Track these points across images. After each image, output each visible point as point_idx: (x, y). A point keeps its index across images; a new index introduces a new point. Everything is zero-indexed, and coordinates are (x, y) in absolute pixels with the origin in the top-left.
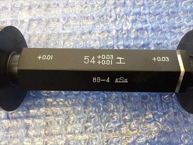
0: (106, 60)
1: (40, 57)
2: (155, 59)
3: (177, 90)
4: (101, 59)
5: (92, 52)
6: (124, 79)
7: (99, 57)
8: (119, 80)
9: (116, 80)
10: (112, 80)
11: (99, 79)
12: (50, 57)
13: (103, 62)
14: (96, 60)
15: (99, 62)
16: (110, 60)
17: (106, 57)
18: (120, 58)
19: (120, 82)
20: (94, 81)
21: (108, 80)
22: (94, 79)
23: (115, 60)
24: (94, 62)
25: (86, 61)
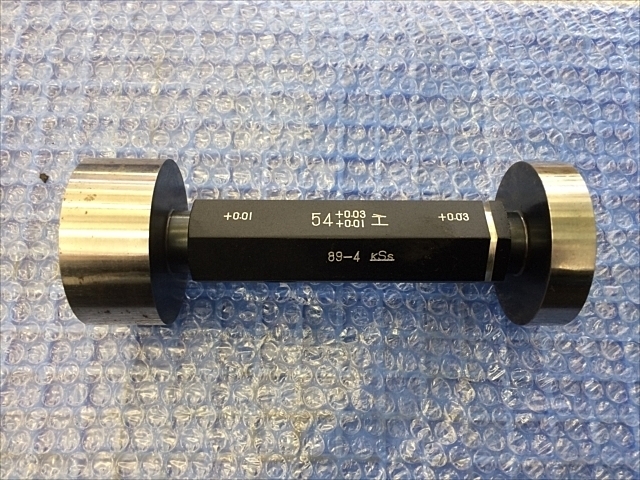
0: (352, 219)
1: (228, 216)
2: (442, 217)
4: (343, 219)
5: (326, 206)
6: (386, 255)
7: (339, 214)
8: (377, 257)
9: (373, 256)
10: (365, 257)
11: (340, 255)
12: (247, 216)
13: (348, 223)
14: (334, 219)
15: (340, 224)
16: (359, 219)
17: (352, 214)
18: (379, 217)
19: (379, 260)
20: (331, 258)
21: (357, 258)
22: (331, 254)
23: (369, 220)
24: (330, 223)
25: (316, 221)
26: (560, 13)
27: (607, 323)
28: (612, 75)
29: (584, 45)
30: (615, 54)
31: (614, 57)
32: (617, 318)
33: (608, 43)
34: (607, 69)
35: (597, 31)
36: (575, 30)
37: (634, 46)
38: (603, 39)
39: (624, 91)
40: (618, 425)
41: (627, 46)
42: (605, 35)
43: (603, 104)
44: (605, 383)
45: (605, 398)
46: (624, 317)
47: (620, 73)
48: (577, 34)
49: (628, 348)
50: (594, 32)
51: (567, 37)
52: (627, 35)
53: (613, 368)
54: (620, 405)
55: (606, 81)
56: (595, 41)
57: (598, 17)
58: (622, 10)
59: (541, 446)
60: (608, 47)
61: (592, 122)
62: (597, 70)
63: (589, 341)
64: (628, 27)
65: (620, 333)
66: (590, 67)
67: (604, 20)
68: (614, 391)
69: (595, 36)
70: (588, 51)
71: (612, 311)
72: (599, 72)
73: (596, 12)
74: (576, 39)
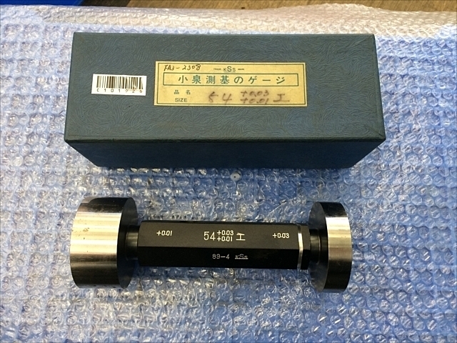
0: (226, 236)
1: (159, 233)
2: (275, 235)
3: (299, 265)
4: (221, 236)
6: (244, 256)
7: (219, 233)
8: (238, 257)
9: (236, 257)
10: (232, 257)
11: (218, 255)
12: (169, 233)
13: (223, 238)
14: (216, 236)
15: (219, 239)
16: (230, 236)
17: (226, 233)
18: (241, 234)
19: (240, 258)
20: (214, 257)
21: (228, 257)
22: (214, 255)
23: (235, 237)
24: (214, 238)
25: (206, 237)
26: (382, 43)
27: (399, 216)
28: (410, 78)
29: (395, 61)
30: (412, 66)
31: (412, 68)
32: (405, 212)
33: (408, 60)
34: (407, 75)
35: (402, 53)
36: (390, 52)
37: (423, 62)
38: (406, 57)
39: (416, 87)
40: (400, 269)
41: (419, 62)
42: (407, 55)
43: (404, 95)
44: (394, 247)
45: (394, 255)
46: (409, 212)
47: (414, 77)
48: (391, 54)
49: (409, 229)
50: (401, 54)
51: (385, 57)
52: (420, 55)
53: (400, 239)
54: (402, 259)
55: (407, 81)
56: (401, 59)
57: (404, 44)
58: (418, 41)
59: (357, 278)
60: (408, 62)
61: (397, 104)
62: (401, 75)
63: (389, 224)
64: (421, 51)
65: (406, 220)
66: (398, 74)
67: (407, 47)
68: (399, 251)
69: (401, 56)
70: (397, 65)
71: (402, 209)
72: (403, 77)
73: (403, 42)
74: (390, 57)
